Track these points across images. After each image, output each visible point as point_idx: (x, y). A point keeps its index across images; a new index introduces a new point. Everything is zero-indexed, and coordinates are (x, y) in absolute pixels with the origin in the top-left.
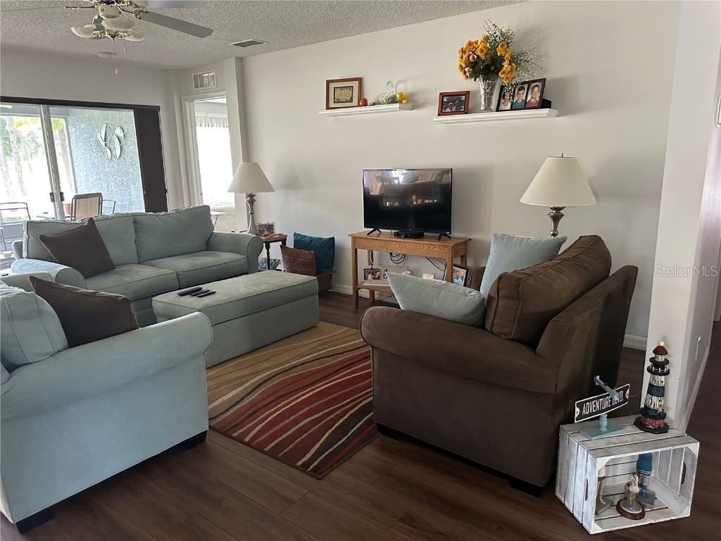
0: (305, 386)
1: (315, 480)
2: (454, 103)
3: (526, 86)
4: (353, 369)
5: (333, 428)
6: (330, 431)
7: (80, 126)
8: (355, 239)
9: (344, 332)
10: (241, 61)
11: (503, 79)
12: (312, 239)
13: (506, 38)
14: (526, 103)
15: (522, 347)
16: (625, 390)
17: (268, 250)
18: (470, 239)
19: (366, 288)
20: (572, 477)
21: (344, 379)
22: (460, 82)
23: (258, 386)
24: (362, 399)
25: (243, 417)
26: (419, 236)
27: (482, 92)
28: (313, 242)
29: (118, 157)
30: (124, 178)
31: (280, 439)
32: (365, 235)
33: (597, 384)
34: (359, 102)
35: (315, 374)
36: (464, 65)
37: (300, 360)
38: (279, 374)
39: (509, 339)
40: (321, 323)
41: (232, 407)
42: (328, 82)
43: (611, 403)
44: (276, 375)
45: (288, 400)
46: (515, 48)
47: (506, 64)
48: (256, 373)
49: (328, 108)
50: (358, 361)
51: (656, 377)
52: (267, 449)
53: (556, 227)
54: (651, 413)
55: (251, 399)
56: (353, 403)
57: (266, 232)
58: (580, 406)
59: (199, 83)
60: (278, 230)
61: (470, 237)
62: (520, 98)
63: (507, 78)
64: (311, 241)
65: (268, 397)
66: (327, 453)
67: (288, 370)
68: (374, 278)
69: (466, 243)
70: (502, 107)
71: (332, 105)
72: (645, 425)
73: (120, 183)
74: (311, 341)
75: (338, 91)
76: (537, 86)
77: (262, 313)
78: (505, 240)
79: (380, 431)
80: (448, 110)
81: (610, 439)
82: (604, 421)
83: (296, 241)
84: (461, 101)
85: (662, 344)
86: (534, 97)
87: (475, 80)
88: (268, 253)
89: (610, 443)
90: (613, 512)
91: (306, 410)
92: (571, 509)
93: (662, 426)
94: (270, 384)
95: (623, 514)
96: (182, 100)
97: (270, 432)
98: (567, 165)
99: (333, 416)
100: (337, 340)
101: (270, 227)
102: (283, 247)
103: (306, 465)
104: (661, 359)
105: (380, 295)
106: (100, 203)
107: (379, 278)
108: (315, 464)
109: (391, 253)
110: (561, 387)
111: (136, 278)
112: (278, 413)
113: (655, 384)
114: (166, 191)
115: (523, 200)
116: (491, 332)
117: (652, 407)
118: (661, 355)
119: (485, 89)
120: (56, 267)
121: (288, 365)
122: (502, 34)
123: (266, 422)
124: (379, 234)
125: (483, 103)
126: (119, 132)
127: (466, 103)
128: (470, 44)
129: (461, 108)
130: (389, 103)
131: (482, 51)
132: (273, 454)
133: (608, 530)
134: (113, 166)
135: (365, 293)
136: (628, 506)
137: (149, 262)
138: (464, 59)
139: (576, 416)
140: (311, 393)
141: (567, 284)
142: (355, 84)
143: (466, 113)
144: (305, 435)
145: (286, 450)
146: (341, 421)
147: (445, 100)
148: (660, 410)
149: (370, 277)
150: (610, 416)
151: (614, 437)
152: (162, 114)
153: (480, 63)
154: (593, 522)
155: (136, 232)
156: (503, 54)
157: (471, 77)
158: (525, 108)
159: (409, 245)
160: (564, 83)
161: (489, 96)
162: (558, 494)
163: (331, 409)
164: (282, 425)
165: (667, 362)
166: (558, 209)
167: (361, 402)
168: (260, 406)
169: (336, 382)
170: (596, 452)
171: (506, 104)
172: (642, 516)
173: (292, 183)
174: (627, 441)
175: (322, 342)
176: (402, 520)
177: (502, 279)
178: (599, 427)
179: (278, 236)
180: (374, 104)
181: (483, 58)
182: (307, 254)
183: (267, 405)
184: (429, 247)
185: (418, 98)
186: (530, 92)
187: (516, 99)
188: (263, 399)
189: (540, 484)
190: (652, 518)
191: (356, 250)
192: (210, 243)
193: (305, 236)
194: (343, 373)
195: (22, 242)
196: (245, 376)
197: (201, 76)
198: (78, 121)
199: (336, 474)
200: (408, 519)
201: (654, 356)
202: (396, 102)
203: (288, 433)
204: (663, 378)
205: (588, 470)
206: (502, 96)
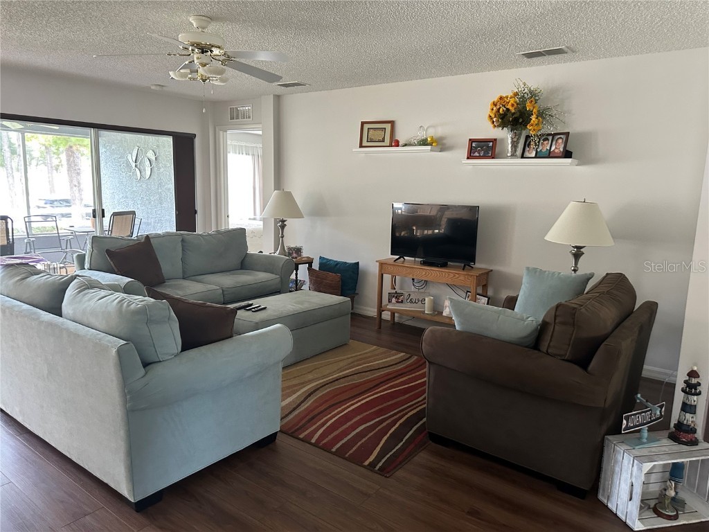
0: (352, 397)
1: (383, 477)
2: (482, 149)
3: (550, 138)
4: (392, 384)
5: (388, 435)
6: (385, 438)
7: (111, 147)
8: (382, 265)
9: (374, 350)
10: (278, 98)
11: (531, 130)
12: (337, 263)
13: (533, 95)
14: (550, 152)
15: (576, 367)
16: (661, 407)
17: (297, 271)
18: (492, 271)
19: (389, 310)
20: (616, 481)
21: (386, 392)
22: (489, 131)
23: (310, 395)
24: (406, 411)
25: (304, 422)
26: (444, 265)
27: (510, 141)
28: (338, 266)
29: (147, 178)
30: (151, 198)
31: (343, 442)
32: (392, 262)
33: (638, 401)
34: (391, 142)
35: (356, 387)
36: (493, 116)
37: (341, 374)
38: (325, 385)
39: (563, 360)
40: (351, 341)
41: (290, 413)
42: (363, 124)
43: (650, 418)
44: (323, 386)
45: (340, 409)
46: (542, 104)
47: (533, 118)
48: (303, 383)
49: (361, 146)
50: (394, 377)
51: (690, 396)
52: (334, 450)
53: (576, 263)
54: (683, 428)
55: (306, 406)
56: (399, 415)
57: (295, 255)
58: (627, 419)
59: (235, 115)
60: (305, 254)
61: (491, 269)
62: (545, 147)
63: (534, 130)
64: (337, 265)
65: (321, 405)
66: (388, 456)
67: (332, 382)
68: (397, 302)
69: (488, 273)
70: (527, 154)
71: (365, 143)
72: (679, 438)
73: (147, 202)
74: (345, 357)
75: (371, 132)
76: (560, 138)
77: (305, 329)
78: (538, 274)
79: (430, 439)
80: (477, 154)
81: (650, 449)
82: (645, 434)
83: (320, 264)
84: (488, 147)
85: (695, 368)
86: (558, 147)
87: (503, 129)
88: (296, 274)
89: (651, 452)
90: (651, 514)
91: (358, 418)
92: (614, 510)
93: (693, 439)
94: (319, 394)
95: (660, 515)
96: (217, 130)
97: (332, 435)
98: (589, 209)
99: (385, 424)
100: (370, 357)
101: (298, 251)
102: (310, 268)
103: (372, 465)
104: (694, 381)
105: (400, 317)
106: (133, 221)
107: (402, 302)
108: (380, 464)
109: (413, 279)
110: (609, 402)
111: (189, 292)
112: (334, 419)
113: (689, 403)
114: (196, 212)
115: (548, 238)
116: (548, 353)
117: (685, 422)
118: (695, 378)
119: (512, 138)
120: (121, 279)
121: (331, 378)
122: (531, 92)
123: (325, 427)
124: (404, 262)
125: (510, 150)
126: (151, 155)
127: (493, 148)
128: (501, 98)
129: (489, 153)
130: (420, 145)
131: (513, 105)
132: (340, 453)
133: (649, 527)
134: (141, 186)
135: (386, 316)
136: (665, 509)
137: (193, 277)
138: (494, 111)
139: (623, 427)
140: (359, 404)
141: (608, 314)
142: (388, 127)
143: (493, 158)
144: (364, 440)
145: (351, 452)
146: (393, 429)
147: (474, 145)
148: (693, 425)
149: (394, 300)
150: (650, 429)
151: (655, 447)
152: (197, 142)
153: (509, 115)
154: (637, 520)
155: (183, 250)
156: (532, 108)
157: (499, 126)
158: (549, 157)
159: (433, 273)
160: (585, 137)
161: (514, 145)
162: (600, 497)
163: (381, 418)
164: (340, 430)
165: (699, 384)
166: (579, 248)
167: (406, 414)
168: (316, 412)
169: (379, 395)
170: (641, 459)
171: (530, 151)
172: (676, 518)
173: (320, 210)
174: (665, 451)
175: (356, 358)
176: (469, 513)
177: (560, 308)
178: (640, 438)
179: (306, 259)
180: (405, 145)
181: (513, 111)
182: (333, 277)
183: (321, 412)
184: (455, 276)
185: (447, 142)
186: (554, 143)
187: (541, 148)
188: (317, 407)
189: (586, 487)
190: (684, 520)
191: (382, 275)
192: (246, 263)
193: (331, 260)
194: (384, 387)
195: (85, 255)
196: (295, 386)
197: (237, 108)
198: (109, 142)
199: (400, 473)
200: (474, 513)
201: (687, 378)
202: (427, 145)
203: (349, 437)
204: (695, 398)
205: (634, 474)
206: (527, 144)
